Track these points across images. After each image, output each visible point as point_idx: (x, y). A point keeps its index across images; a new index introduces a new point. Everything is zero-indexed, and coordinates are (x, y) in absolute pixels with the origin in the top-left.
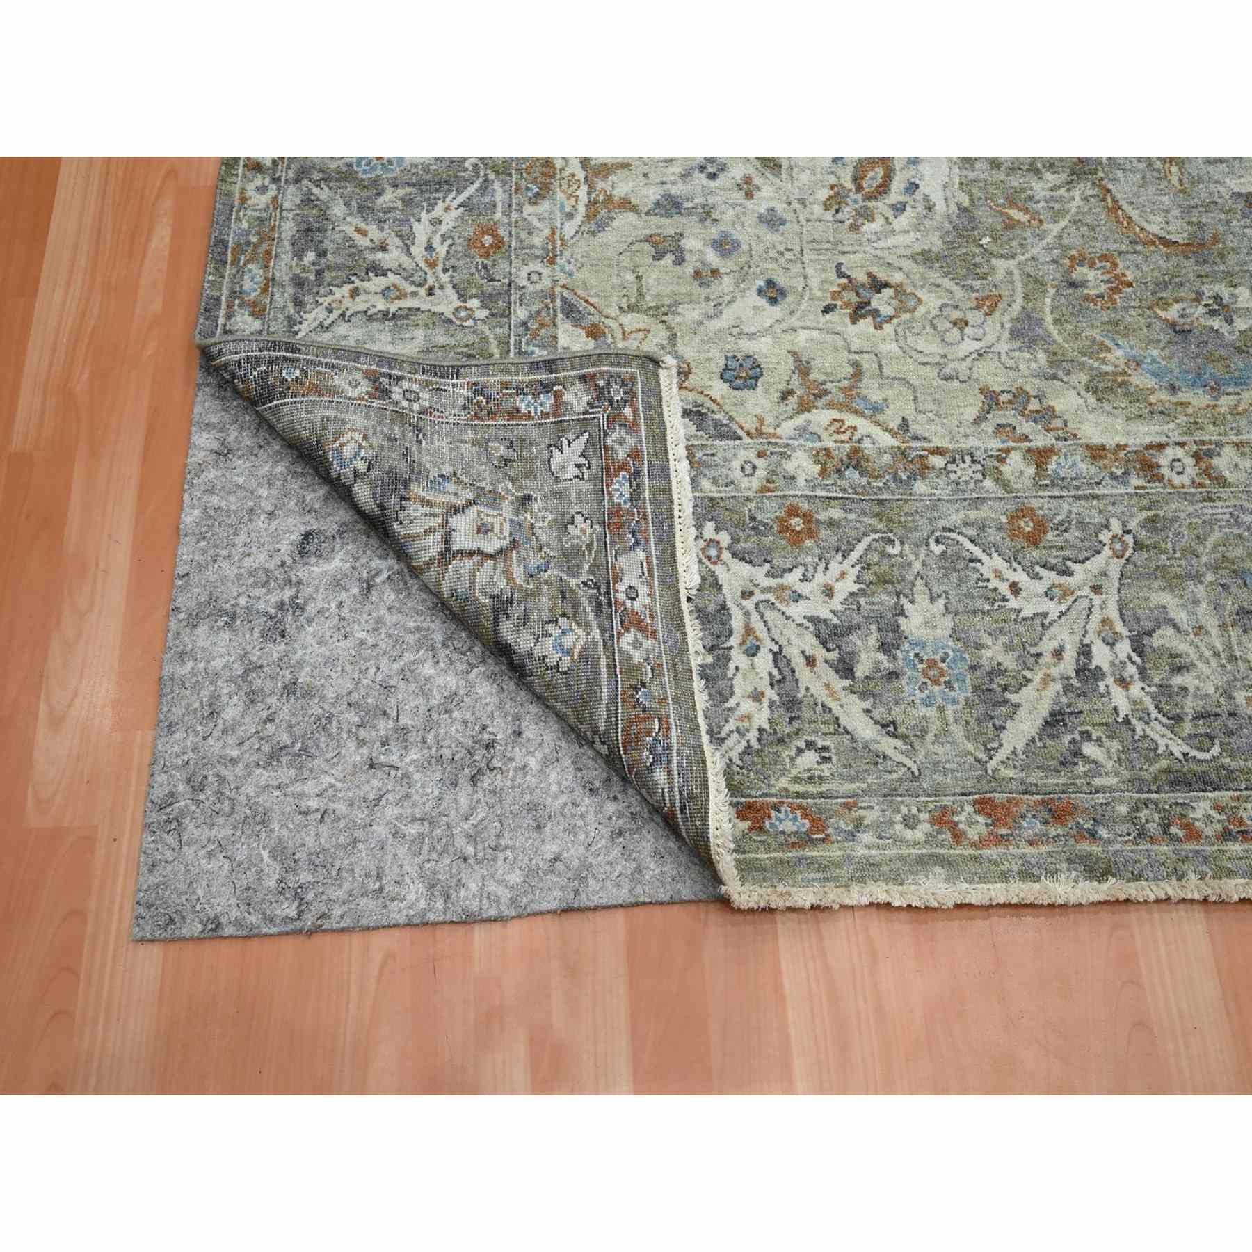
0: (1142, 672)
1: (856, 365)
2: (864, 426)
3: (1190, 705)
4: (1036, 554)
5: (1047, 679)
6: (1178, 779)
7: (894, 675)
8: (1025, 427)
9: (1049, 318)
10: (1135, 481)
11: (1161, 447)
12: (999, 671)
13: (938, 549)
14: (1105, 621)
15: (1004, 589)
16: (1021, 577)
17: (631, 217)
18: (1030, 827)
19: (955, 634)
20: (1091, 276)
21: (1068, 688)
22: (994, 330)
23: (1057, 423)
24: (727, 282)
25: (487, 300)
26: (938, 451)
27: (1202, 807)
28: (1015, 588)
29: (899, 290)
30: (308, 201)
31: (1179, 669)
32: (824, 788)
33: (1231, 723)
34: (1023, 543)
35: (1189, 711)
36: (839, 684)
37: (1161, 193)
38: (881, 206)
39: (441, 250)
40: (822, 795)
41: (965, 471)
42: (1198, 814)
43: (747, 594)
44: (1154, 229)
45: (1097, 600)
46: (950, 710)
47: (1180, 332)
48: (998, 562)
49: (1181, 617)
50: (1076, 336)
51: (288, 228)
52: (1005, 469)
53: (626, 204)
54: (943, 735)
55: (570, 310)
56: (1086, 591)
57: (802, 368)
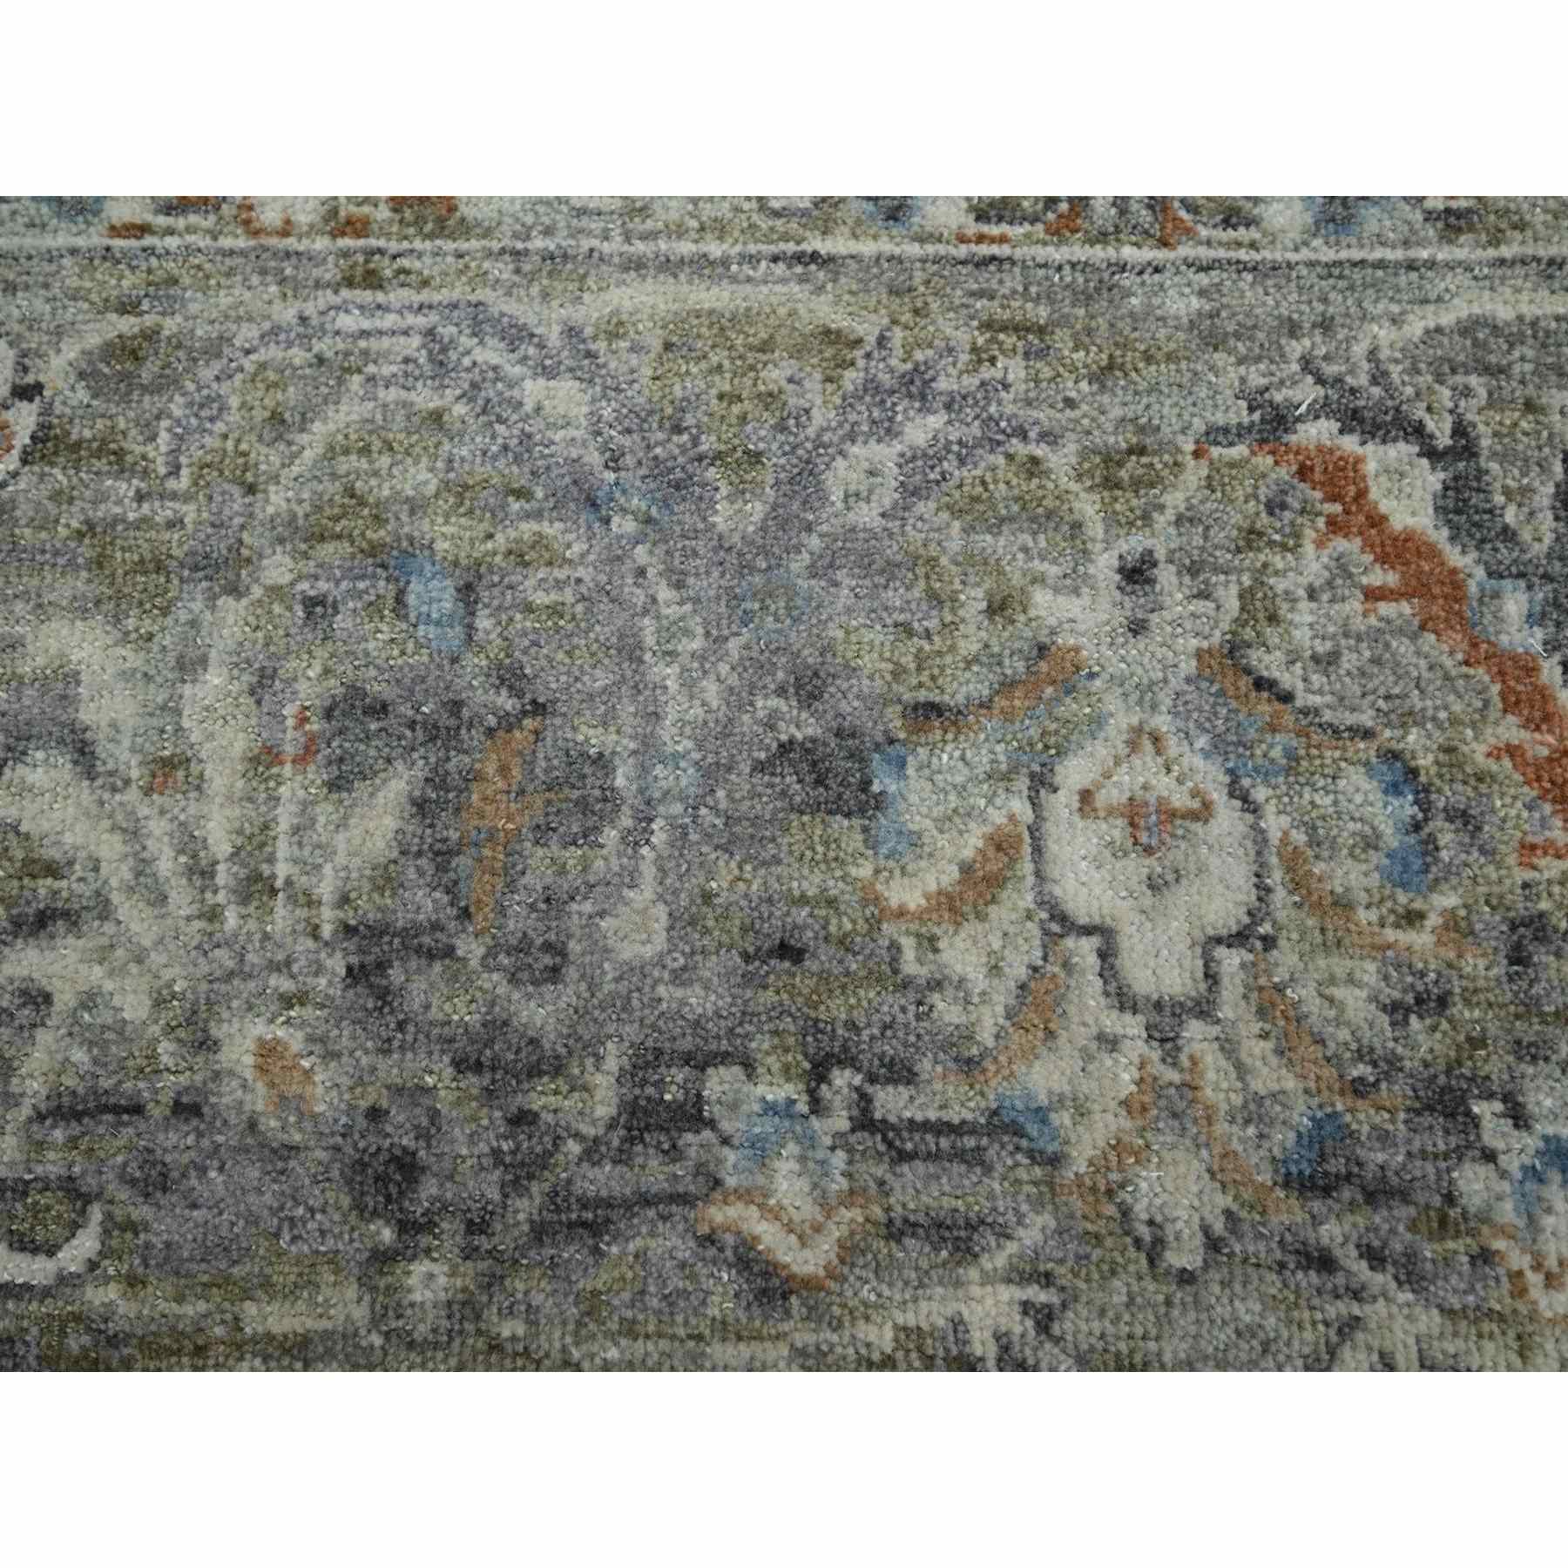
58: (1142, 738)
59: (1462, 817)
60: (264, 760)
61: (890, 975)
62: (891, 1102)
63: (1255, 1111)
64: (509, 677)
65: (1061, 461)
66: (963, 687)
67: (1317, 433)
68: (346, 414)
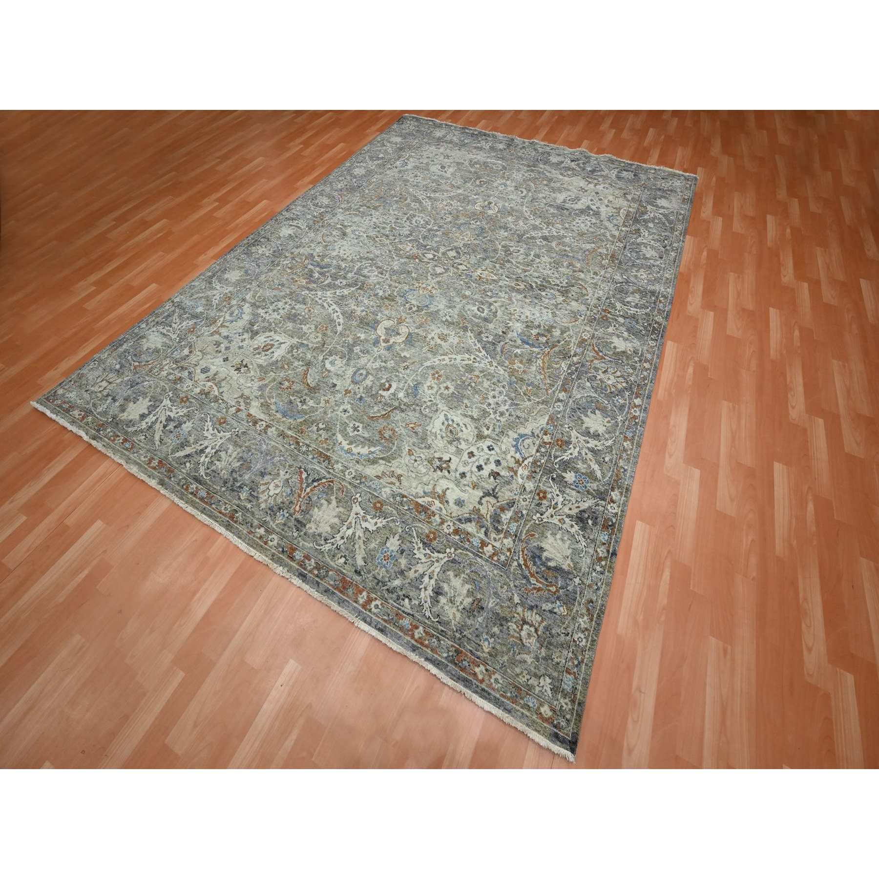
0: (212, 456)
1: (226, 378)
2: (215, 388)
3: (214, 468)
4: (218, 426)
5: (195, 448)
6: (197, 480)
7: (172, 432)
8: (242, 404)
9: (269, 387)
10: (250, 424)
11: (262, 420)
12: (188, 442)
13: (202, 416)
14: (216, 445)
15: (206, 429)
16: (211, 429)
17: (218, 336)
18: (163, 470)
19: (189, 432)
20: (286, 384)
21: (196, 452)
22: (257, 384)
23: (249, 406)
24: (220, 354)
25: (181, 338)
26: (222, 400)
27: (194, 486)
28: (208, 430)
29: (249, 369)
30: (174, 311)
31: (218, 460)
32: (140, 443)
33: (217, 475)
34: (218, 423)
35: (212, 469)
36: (162, 428)
37: (318, 376)
38: (263, 353)
39: (183, 328)
40: (138, 445)
41: (223, 406)
42: (192, 487)
43: (164, 406)
44: (309, 382)
45: (219, 440)
46: (173, 444)
47: (291, 402)
48: (210, 424)
49: (229, 451)
50: (270, 393)
51: (166, 314)
52: (230, 409)
53: (220, 334)
54: (168, 447)
55: (191, 347)
56: (219, 438)
57: (215, 375)
58: (280, 481)
59: (293, 495)
60: (235, 458)
61: (257, 486)
62: (252, 493)
63: (270, 503)
64: (251, 460)
65: (287, 464)
66: (272, 473)
67: (302, 470)
68: (253, 441)
